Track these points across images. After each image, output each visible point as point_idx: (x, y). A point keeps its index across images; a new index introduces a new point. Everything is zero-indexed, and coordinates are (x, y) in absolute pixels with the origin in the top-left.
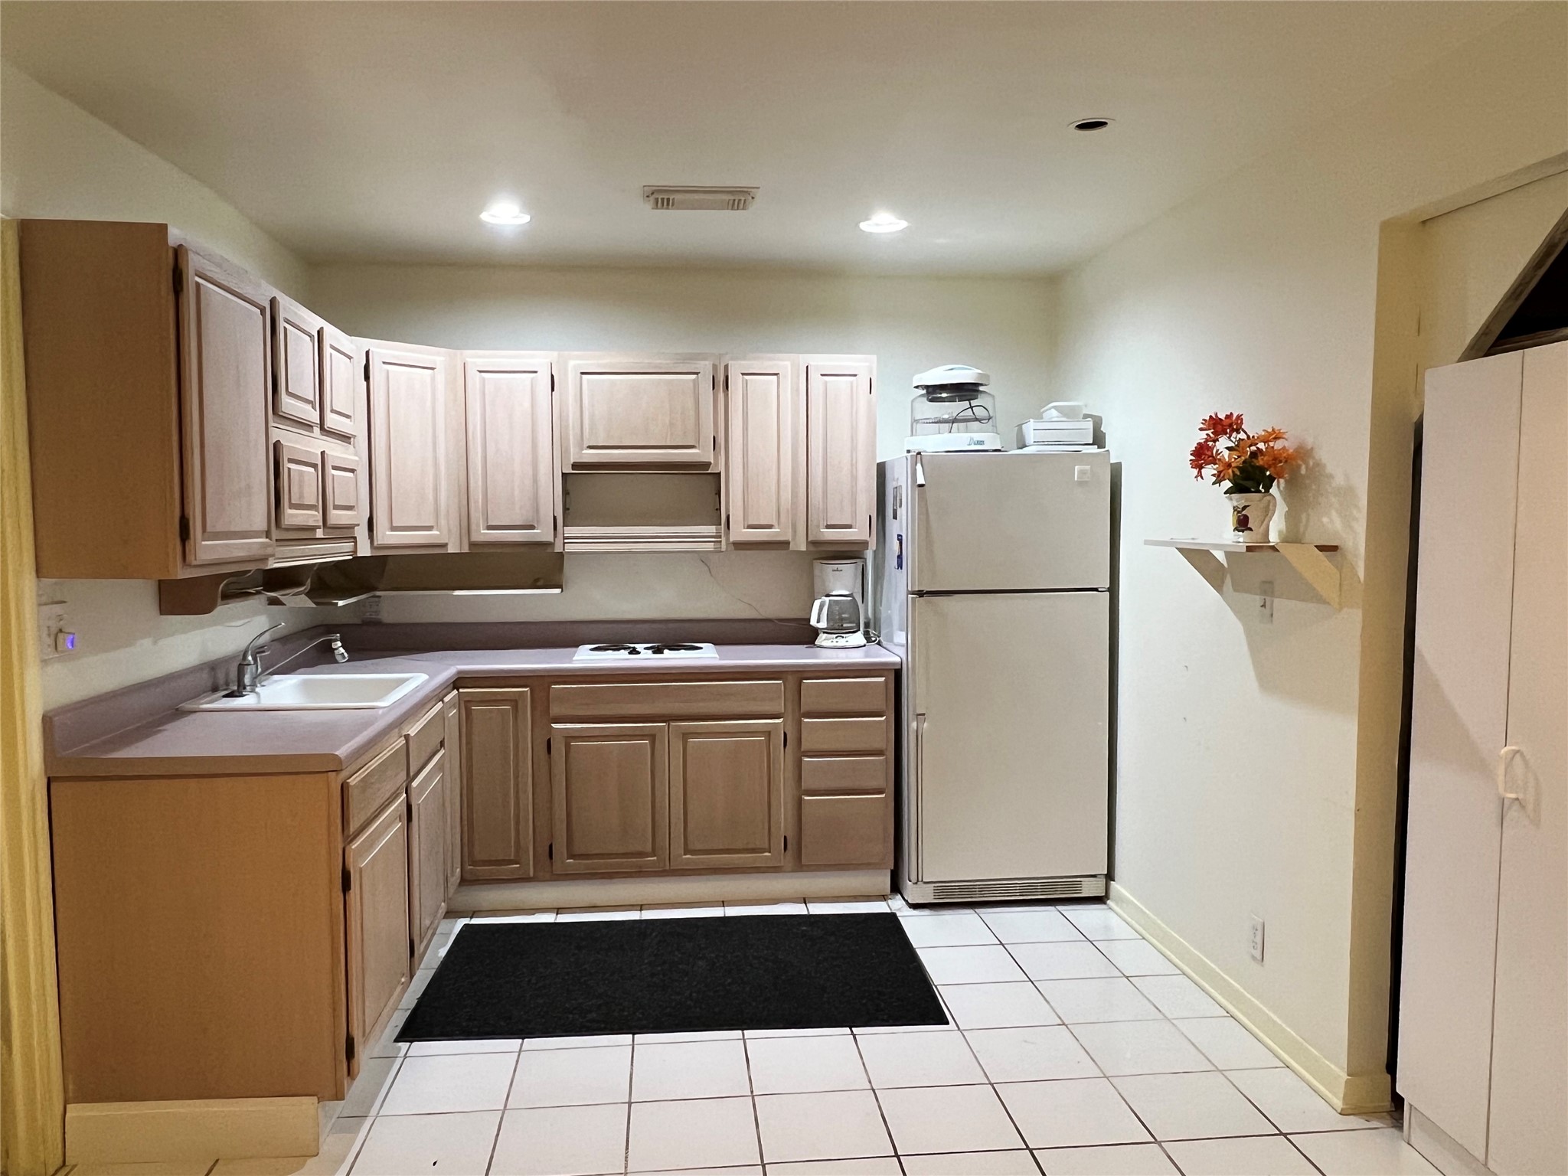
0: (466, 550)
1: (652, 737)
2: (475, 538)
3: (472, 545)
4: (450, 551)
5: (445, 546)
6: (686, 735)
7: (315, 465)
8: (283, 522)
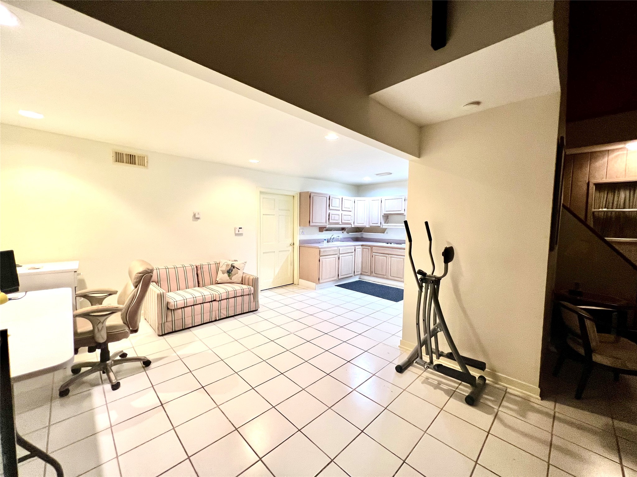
0: (369, 227)
1: (386, 257)
2: (370, 225)
3: (370, 226)
4: (367, 227)
5: (366, 226)
6: (391, 257)
7: (339, 215)
8: (330, 222)
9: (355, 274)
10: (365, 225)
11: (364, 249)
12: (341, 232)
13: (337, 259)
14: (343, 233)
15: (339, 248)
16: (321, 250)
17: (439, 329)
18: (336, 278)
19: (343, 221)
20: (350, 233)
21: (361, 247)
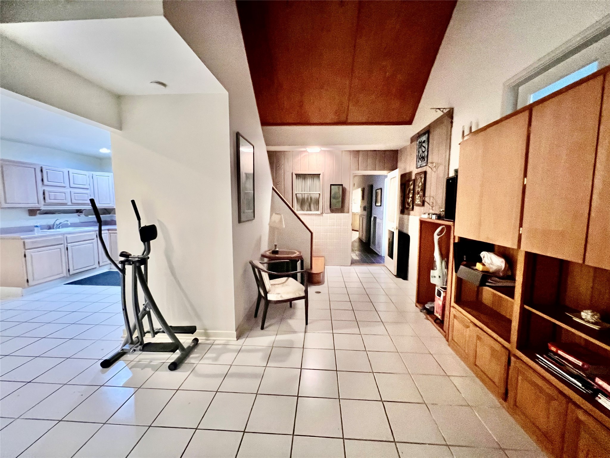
7: (65, 193)
8: (47, 201)
9: (101, 264)
10: (113, 206)
11: (111, 234)
12: (76, 214)
13: (64, 250)
14: (79, 216)
15: (66, 235)
16: (26, 241)
17: (148, 308)
18: (65, 274)
19: (74, 201)
20: (89, 216)
21: (107, 231)
